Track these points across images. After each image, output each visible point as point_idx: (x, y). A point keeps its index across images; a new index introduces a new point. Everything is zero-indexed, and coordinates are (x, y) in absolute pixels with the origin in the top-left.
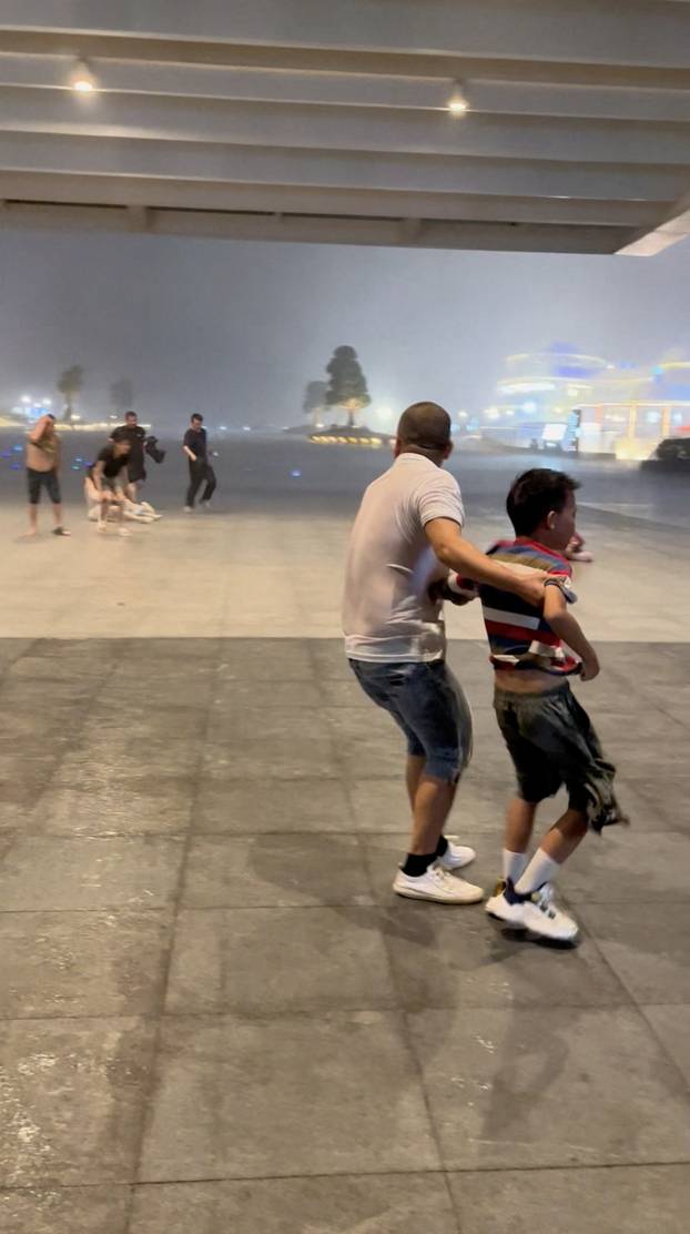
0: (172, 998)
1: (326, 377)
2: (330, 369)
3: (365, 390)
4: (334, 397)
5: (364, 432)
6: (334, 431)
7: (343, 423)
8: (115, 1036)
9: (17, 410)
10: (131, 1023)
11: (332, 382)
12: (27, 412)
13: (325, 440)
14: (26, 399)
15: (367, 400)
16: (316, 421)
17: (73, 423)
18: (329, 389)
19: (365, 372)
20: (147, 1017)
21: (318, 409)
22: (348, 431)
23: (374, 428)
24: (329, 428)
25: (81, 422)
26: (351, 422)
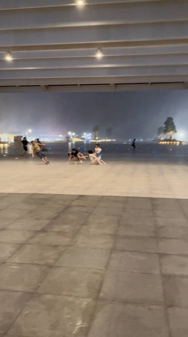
0: (102, 294)
1: (164, 126)
2: (165, 123)
3: (175, 129)
4: (166, 131)
5: (174, 140)
6: (166, 140)
7: (168, 138)
8: (85, 303)
9: (82, 137)
10: (90, 300)
11: (166, 127)
12: (85, 137)
13: (163, 143)
14: (85, 134)
15: (176, 132)
16: (161, 137)
17: (96, 140)
18: (165, 129)
19: (175, 124)
20: (94, 299)
21: (162, 134)
22: (169, 140)
23: (177, 139)
24: (164, 139)
25: (98, 139)
26: (171, 138)
